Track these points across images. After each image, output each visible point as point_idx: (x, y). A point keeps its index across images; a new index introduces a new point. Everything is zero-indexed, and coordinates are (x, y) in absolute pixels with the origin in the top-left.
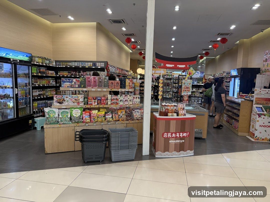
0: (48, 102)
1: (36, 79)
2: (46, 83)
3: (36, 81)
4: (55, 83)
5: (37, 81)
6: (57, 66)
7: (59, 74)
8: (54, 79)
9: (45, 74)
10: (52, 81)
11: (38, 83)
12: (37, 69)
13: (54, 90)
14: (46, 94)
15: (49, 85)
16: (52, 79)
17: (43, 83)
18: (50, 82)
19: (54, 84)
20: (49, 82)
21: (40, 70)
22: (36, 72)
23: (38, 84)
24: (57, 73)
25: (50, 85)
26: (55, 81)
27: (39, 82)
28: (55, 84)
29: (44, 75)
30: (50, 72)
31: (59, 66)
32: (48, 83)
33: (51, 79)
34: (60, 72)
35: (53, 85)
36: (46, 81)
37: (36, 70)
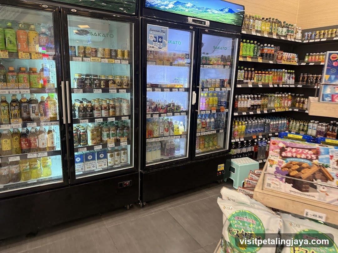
0: (272, 123)
1: (251, 71)
2: (273, 80)
3: (249, 76)
4: (294, 80)
5: (251, 76)
6: (305, 42)
7: (306, 59)
8: (294, 71)
9: (272, 60)
10: (287, 75)
11: (253, 81)
12: (256, 48)
13: (290, 97)
14: (269, 106)
15: (278, 85)
16: (289, 71)
17: (265, 80)
19: (291, 83)
20: (280, 79)
21: (263, 50)
22: (252, 54)
23: (253, 83)
24: (301, 58)
25: (281, 86)
26: (294, 76)
27: (255, 78)
28: (293, 83)
29: (271, 62)
30: (286, 55)
31: (311, 41)
32: (278, 81)
33: (286, 71)
34: (309, 55)
35: (288, 86)
36: (274, 76)
37: (252, 50)
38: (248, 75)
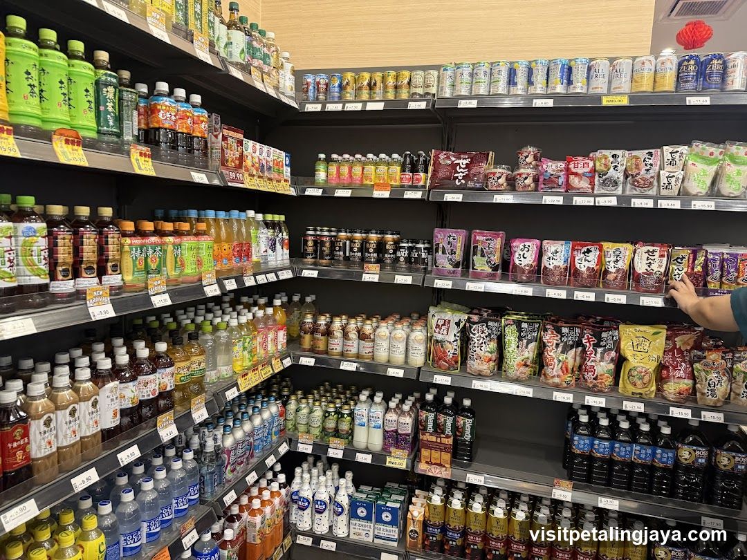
0: (229, 442)
2: (217, 258)
3: (89, 252)
4: (287, 252)
5: (102, 249)
6: (310, 108)
7: (321, 175)
8: (282, 218)
9: (204, 168)
10: (265, 234)
11: (113, 280)
12: (110, 92)
13: (280, 316)
15: (239, 280)
16: (269, 217)
17: (179, 264)
18: (248, 255)
19: (279, 264)
20: (244, 251)
21: (151, 111)
23: (116, 291)
24: (302, 171)
25: (250, 282)
26: (285, 236)
27: (127, 262)
28: (287, 262)
29: (200, 178)
30: (256, 151)
31: (331, 107)
32: (235, 263)
33: (260, 217)
34: (328, 160)
35: (272, 277)
36: (218, 240)
37: (83, 102)
38: (77, 250)
